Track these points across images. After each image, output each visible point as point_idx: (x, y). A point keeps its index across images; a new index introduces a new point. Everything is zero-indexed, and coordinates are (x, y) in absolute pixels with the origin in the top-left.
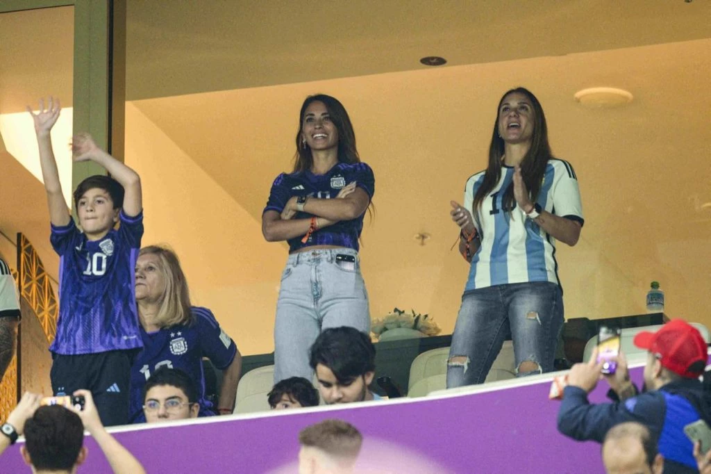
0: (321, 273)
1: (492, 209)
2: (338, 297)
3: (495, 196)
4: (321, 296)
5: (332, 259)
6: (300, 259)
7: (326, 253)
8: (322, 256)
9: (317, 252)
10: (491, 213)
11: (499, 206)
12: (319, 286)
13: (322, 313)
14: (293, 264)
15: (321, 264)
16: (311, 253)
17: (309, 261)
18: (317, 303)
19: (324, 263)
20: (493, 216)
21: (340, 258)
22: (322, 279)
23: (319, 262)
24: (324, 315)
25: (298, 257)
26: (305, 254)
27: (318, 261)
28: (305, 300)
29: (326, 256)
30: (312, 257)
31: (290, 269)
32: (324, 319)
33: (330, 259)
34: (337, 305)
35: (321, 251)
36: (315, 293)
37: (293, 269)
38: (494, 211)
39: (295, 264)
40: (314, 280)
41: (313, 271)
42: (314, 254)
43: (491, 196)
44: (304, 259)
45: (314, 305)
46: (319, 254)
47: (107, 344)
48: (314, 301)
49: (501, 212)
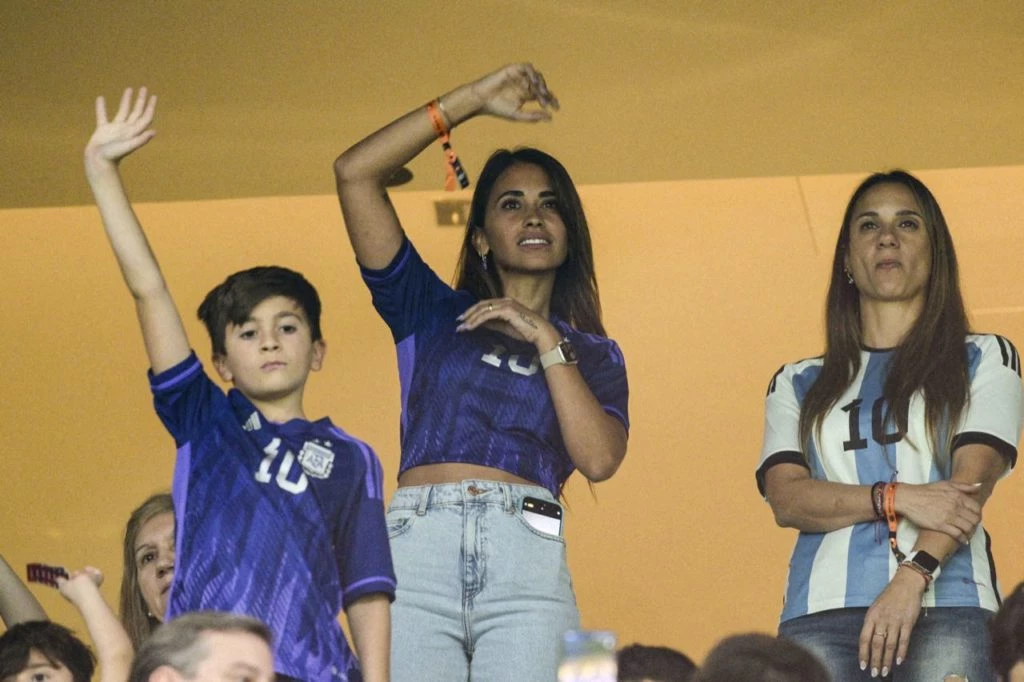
0: (487, 534)
1: (848, 439)
2: (522, 592)
3: (853, 409)
4: (482, 586)
5: (513, 505)
6: (435, 499)
7: (501, 490)
8: (495, 496)
9: (480, 486)
10: (847, 446)
11: (866, 431)
12: (479, 563)
13: (478, 627)
14: (416, 509)
15: (488, 514)
16: (466, 485)
17: (461, 503)
18: (471, 604)
19: (495, 512)
20: (851, 453)
21: (531, 505)
22: (490, 549)
23: (484, 510)
24: (484, 632)
25: (430, 495)
26: (449, 487)
27: (482, 505)
28: (438, 594)
29: (500, 497)
30: (469, 496)
31: (406, 521)
32: (480, 641)
33: (508, 504)
34: (519, 616)
35: (490, 485)
36: (469, 579)
37: (415, 521)
38: (854, 443)
39: (422, 509)
40: (470, 550)
41: (470, 527)
42: (472, 489)
43: (845, 409)
44: (445, 499)
45: (464, 605)
46: (484, 491)
47: (292, 661)
48: (464, 597)
49: (872, 443)
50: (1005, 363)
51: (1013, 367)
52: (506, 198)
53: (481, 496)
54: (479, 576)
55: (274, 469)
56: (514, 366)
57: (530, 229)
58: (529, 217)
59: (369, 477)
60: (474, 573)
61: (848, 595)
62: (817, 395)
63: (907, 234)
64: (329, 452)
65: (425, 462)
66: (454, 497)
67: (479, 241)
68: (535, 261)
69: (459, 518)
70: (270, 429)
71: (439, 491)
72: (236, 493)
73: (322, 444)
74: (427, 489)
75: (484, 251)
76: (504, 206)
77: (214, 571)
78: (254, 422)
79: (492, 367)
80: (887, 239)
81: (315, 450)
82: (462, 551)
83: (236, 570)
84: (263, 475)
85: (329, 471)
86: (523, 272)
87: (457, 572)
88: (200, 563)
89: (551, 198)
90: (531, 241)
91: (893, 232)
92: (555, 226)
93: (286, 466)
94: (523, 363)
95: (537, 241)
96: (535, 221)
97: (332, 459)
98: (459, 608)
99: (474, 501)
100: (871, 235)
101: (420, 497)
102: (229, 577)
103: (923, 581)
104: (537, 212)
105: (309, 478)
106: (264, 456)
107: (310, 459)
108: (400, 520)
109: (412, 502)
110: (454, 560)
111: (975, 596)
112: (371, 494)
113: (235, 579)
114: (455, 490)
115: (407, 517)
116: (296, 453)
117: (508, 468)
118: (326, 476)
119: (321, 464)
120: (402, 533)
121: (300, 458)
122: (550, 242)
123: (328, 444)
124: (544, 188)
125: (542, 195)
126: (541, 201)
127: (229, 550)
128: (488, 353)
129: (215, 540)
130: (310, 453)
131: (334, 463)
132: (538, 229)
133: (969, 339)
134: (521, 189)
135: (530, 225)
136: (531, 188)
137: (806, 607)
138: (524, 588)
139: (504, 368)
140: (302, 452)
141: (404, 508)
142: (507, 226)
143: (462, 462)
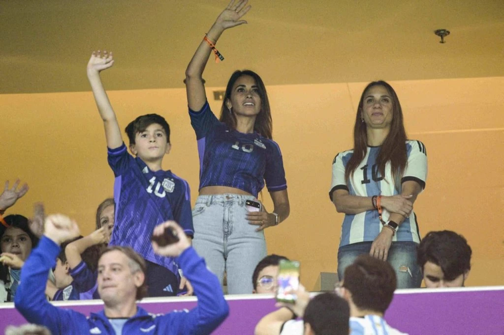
0: (233, 214)
1: (363, 179)
2: (246, 236)
3: (365, 169)
4: (231, 233)
5: (242, 203)
6: (213, 201)
7: (238, 198)
8: (235, 199)
9: (230, 196)
10: (363, 182)
11: (369, 177)
12: (230, 224)
13: (229, 248)
14: (206, 203)
15: (233, 206)
16: (225, 196)
17: (223, 202)
18: (227, 239)
19: (236, 206)
20: (364, 185)
21: (249, 203)
22: (234, 219)
23: (232, 205)
24: (231, 250)
25: (212, 199)
26: (219, 196)
27: (231, 203)
28: (215, 236)
29: (238, 200)
30: (226, 200)
31: (202, 208)
32: (230, 253)
33: (241, 202)
34: (245, 244)
35: (234, 196)
36: (226, 230)
37: (206, 208)
38: (365, 181)
39: (209, 204)
40: (226, 220)
41: (227, 210)
42: (228, 197)
43: (362, 169)
44: (217, 200)
45: (224, 240)
46: (232, 198)
47: (160, 259)
48: (224, 237)
49: (372, 182)
50: (421, 151)
51: (424, 152)
52: (240, 87)
53: (231, 199)
54: (230, 229)
55: (154, 188)
56: (244, 149)
57: (248, 99)
58: (248, 94)
59: (186, 193)
60: (228, 228)
61: (364, 237)
62: (351, 164)
63: (385, 104)
64: (173, 183)
65: (210, 184)
66: (221, 200)
67: (228, 103)
68: (249, 111)
69: (223, 208)
70: (152, 173)
71: (215, 197)
72: (139, 196)
73: (170, 180)
74: (211, 197)
75: (230, 107)
76: (238, 91)
77: (131, 224)
78: (146, 170)
79: (236, 150)
80: (377, 106)
81: (168, 182)
82: (224, 220)
83: (140, 223)
84: (149, 190)
85: (173, 190)
86: (245, 115)
87: (222, 228)
88: (127, 220)
89: (255, 88)
90: (248, 104)
91: (379, 103)
92: (257, 99)
93: (158, 188)
94: (248, 148)
95: (250, 104)
96: (249, 96)
97: (174, 185)
98: (222, 241)
99: (228, 202)
100: (371, 104)
101: (208, 200)
102: (137, 227)
103: (392, 232)
104: (250, 92)
105: (166, 192)
106: (149, 184)
107: (166, 185)
108: (200, 208)
109: (204, 201)
110: (221, 224)
111: (411, 237)
112: (187, 199)
113: (140, 227)
114: (221, 197)
115: (203, 206)
116: (161, 183)
117: (240, 188)
118: (172, 191)
119: (170, 187)
120: (201, 213)
121: (163, 184)
122: (255, 104)
123: (172, 180)
124: (253, 84)
125: (252, 87)
126: (252, 89)
127: (137, 216)
128: (234, 144)
129: (132, 212)
130: (166, 183)
131: (175, 187)
132: (251, 99)
133: (407, 142)
134: (245, 84)
135: (248, 97)
136: (249, 84)
137: (349, 242)
138: (246, 234)
139: (241, 150)
140: (163, 183)
141: (202, 203)
142: (239, 98)
143: (223, 185)
